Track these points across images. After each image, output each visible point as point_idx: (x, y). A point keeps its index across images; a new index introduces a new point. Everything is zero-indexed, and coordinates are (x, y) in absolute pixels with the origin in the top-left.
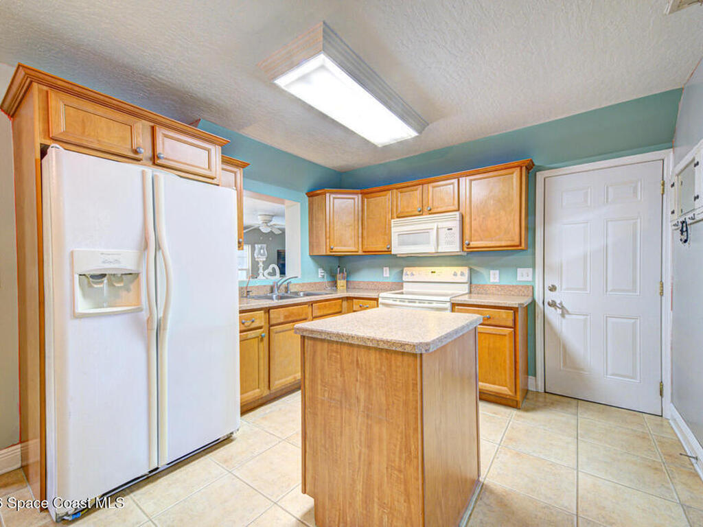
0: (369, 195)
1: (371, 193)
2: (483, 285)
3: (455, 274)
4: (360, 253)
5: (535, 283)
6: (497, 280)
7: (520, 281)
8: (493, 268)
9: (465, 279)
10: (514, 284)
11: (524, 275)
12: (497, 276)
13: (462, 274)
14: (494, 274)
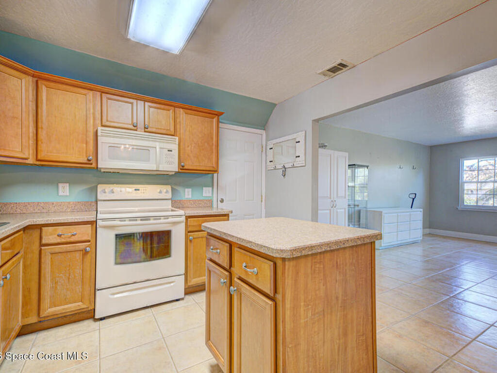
0: (52, 84)
1: (55, 82)
2: (180, 201)
3: (160, 192)
4: (31, 161)
5: (213, 198)
6: (190, 196)
7: (205, 197)
8: (188, 186)
9: (169, 196)
10: (202, 199)
11: (207, 192)
12: (190, 193)
13: (167, 192)
14: (188, 192)
